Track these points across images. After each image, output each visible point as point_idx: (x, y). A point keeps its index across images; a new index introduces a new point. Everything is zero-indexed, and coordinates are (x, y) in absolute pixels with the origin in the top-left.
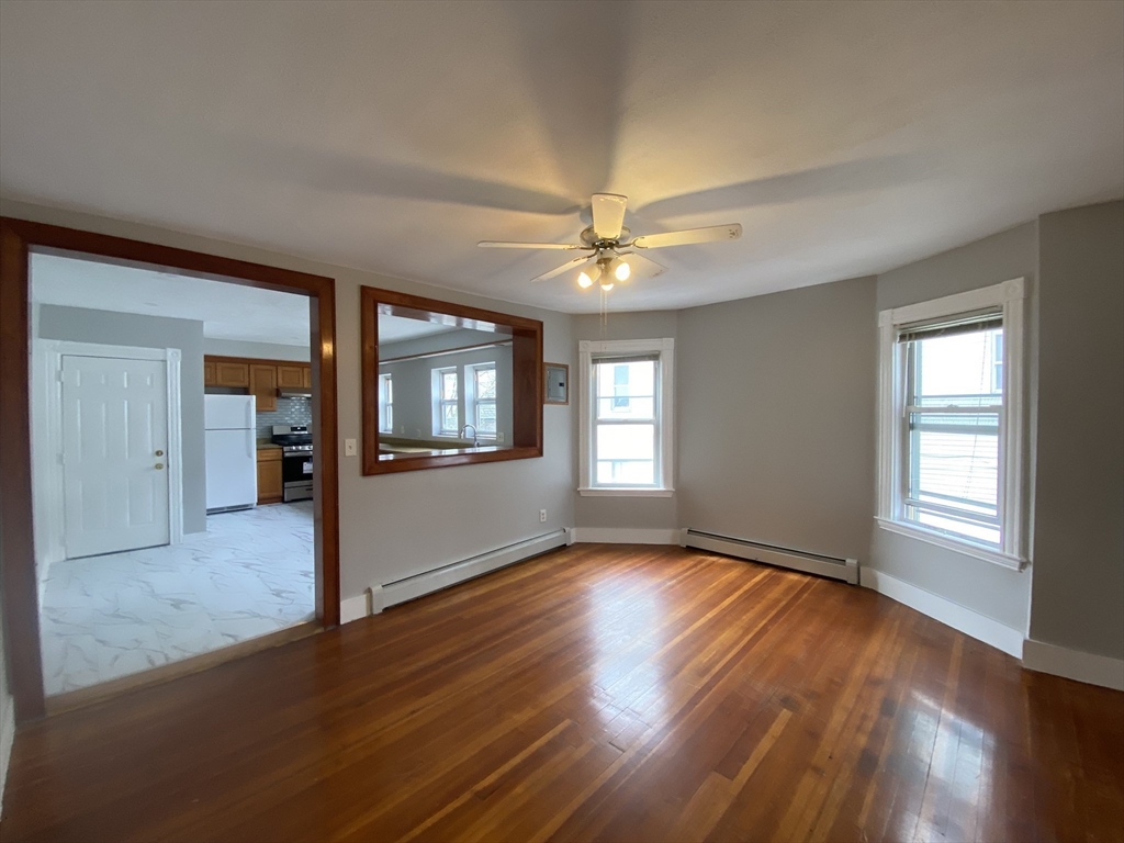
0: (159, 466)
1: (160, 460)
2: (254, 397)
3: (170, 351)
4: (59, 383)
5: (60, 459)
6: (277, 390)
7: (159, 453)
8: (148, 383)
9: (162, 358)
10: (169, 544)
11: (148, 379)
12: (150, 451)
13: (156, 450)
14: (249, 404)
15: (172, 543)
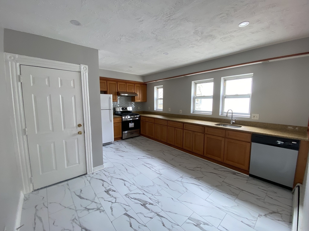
0: (79, 133)
1: (80, 129)
2: (112, 95)
3: (82, 66)
4: (19, 83)
5: (24, 131)
6: (118, 92)
7: (79, 125)
8: (72, 85)
9: (79, 70)
10: (86, 174)
11: (72, 82)
12: (75, 125)
13: (78, 124)
14: (110, 98)
15: (88, 173)
